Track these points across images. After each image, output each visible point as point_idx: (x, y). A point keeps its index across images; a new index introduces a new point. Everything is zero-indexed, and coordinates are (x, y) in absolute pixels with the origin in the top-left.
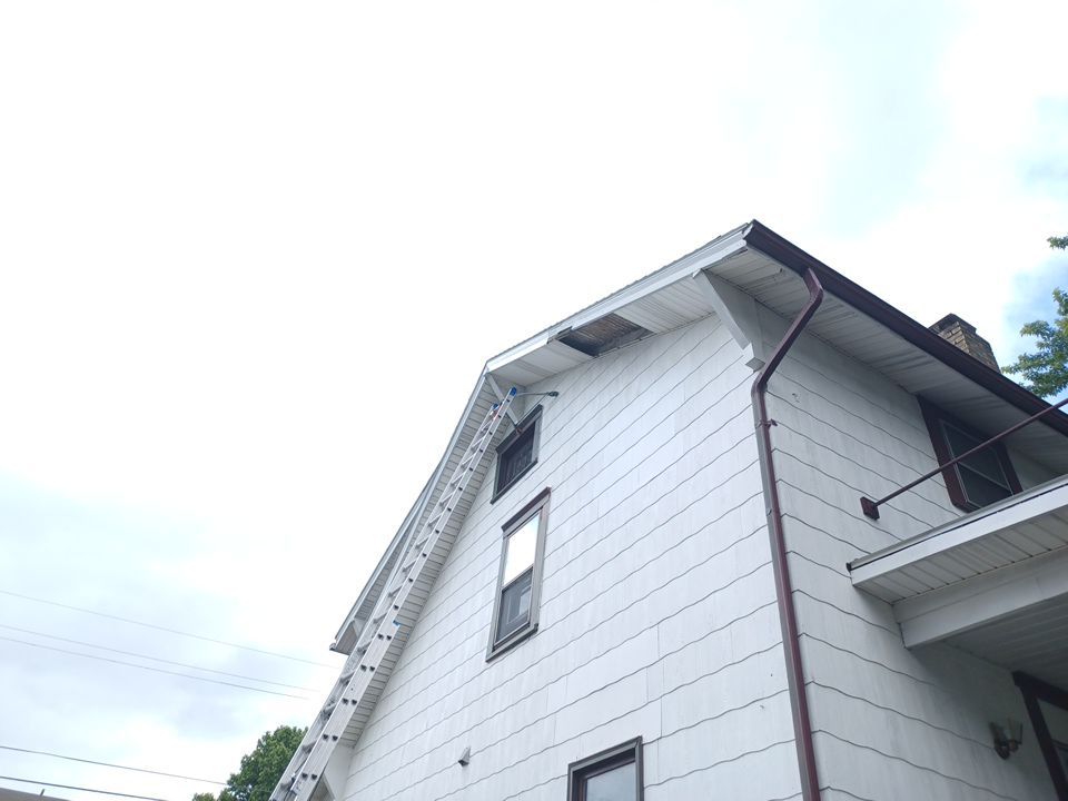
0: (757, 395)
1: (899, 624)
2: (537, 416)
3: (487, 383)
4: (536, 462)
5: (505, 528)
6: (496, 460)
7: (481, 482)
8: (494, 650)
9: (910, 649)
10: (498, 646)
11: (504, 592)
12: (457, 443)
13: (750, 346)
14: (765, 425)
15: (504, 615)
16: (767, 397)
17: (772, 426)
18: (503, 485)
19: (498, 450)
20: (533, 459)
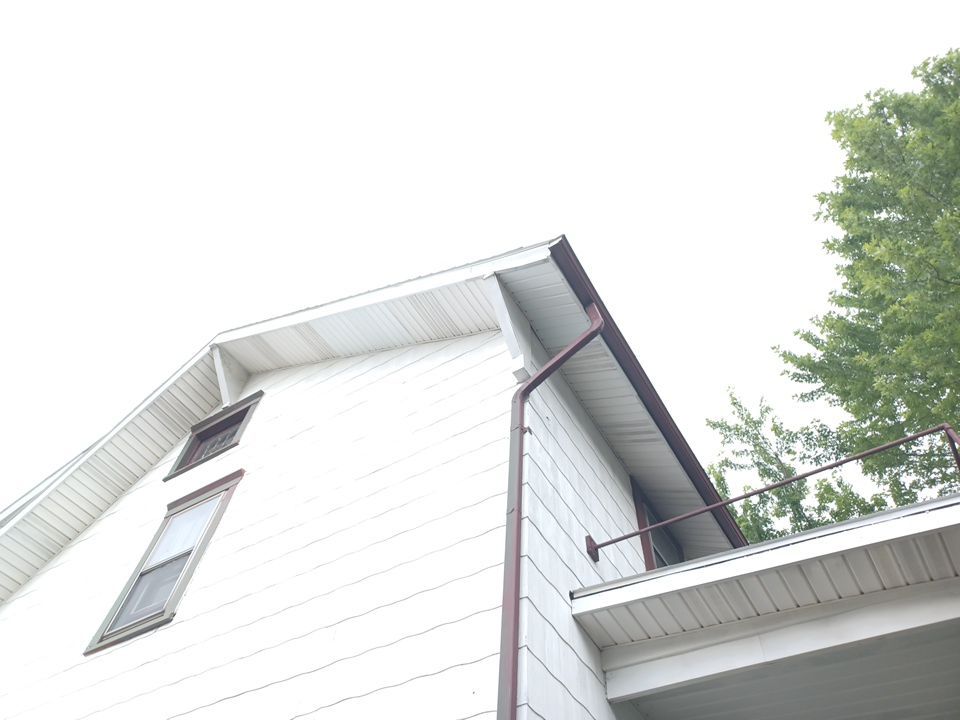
0: (518, 401)
1: (605, 672)
2: (255, 401)
3: (210, 355)
4: (236, 444)
5: (171, 506)
6: (187, 438)
7: (159, 459)
8: (101, 641)
9: (611, 702)
10: (108, 637)
11: (142, 575)
12: (150, 406)
13: (522, 356)
14: (520, 430)
15: (131, 603)
16: (527, 406)
17: (528, 433)
18: (185, 464)
19: (194, 429)
20: (234, 440)
